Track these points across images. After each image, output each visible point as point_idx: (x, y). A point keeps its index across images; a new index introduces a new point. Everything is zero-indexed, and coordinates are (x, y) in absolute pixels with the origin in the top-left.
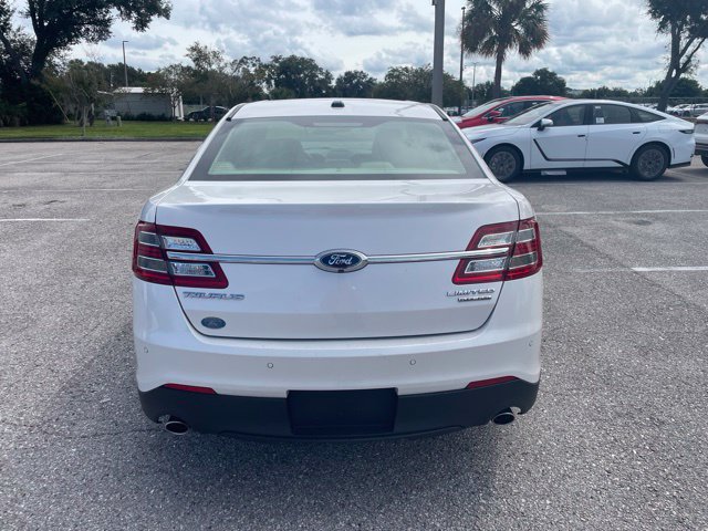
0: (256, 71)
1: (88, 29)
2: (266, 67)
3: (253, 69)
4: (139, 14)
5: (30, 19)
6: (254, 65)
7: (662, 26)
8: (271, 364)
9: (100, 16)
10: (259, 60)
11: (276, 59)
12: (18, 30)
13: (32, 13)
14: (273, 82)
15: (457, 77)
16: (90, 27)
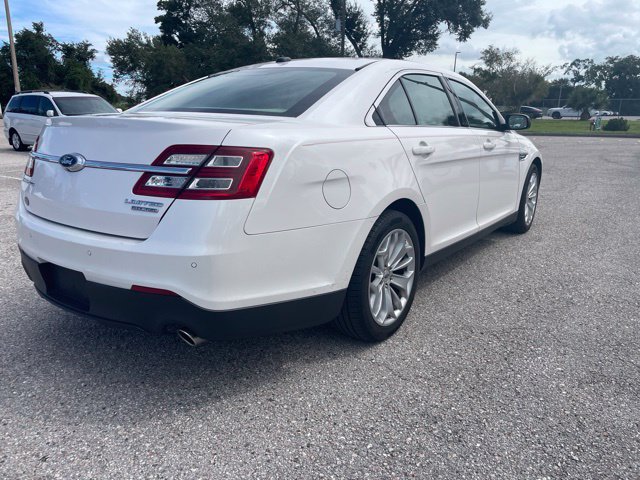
0: (587, 72)
1: (421, 44)
2: (599, 68)
3: (585, 70)
4: (464, 27)
5: (380, 38)
6: (586, 67)
9: (430, 32)
10: (592, 61)
11: (611, 60)
12: (372, 48)
13: (382, 34)
14: (603, 83)
16: (421, 41)
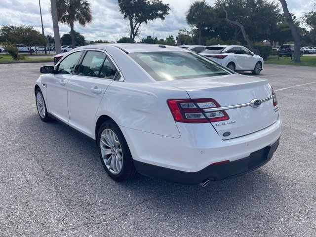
7: (125, 17)
8: (247, 144)
15: (41, 33)
